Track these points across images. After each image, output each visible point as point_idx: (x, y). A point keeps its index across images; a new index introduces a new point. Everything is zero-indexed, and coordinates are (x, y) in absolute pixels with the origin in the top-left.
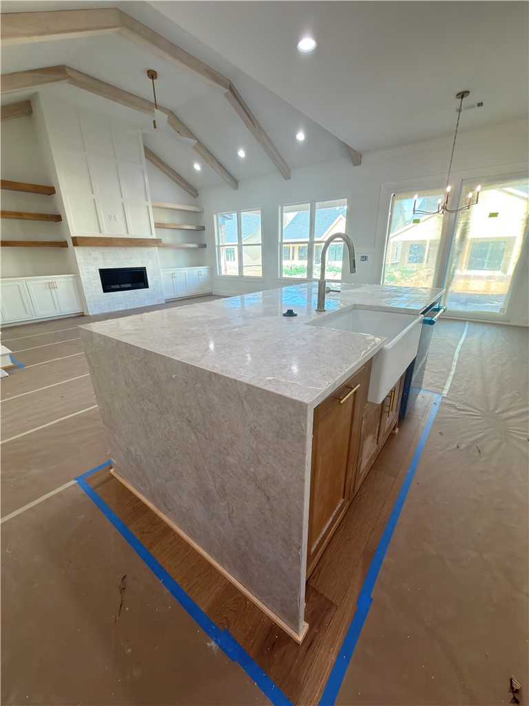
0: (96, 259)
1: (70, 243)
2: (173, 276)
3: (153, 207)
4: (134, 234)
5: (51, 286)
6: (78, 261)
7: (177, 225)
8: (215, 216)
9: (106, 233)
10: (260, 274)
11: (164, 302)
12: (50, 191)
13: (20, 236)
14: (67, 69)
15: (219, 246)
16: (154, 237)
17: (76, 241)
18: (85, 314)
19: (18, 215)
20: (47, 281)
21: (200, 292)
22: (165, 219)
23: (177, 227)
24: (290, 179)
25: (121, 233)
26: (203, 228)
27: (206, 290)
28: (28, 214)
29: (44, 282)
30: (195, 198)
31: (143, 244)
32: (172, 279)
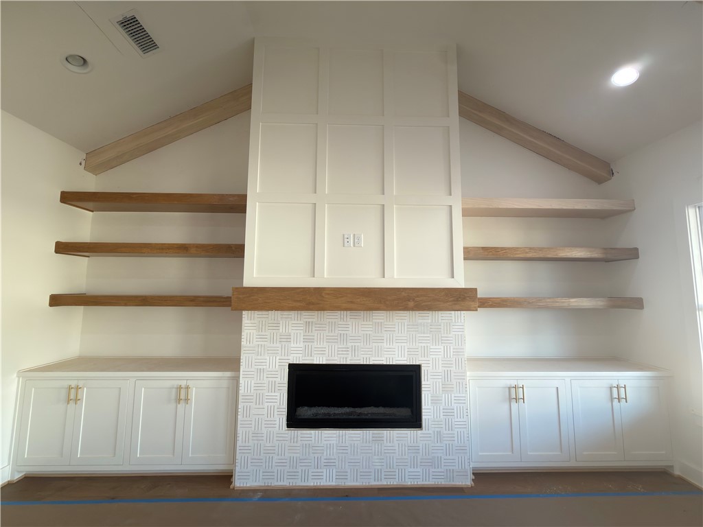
0: (287, 338)
2: (514, 395)
3: (466, 213)
7: (541, 249)
9: (328, 277)
11: (467, 481)
12: (236, 206)
16: (459, 282)
20: (176, 383)
22: (506, 236)
23: (541, 255)
25: (365, 276)
29: (169, 384)
30: (599, 180)
31: (411, 304)
32: (506, 406)
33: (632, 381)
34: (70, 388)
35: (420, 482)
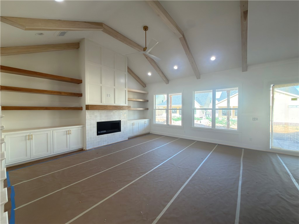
0: (96, 117)
1: (84, 108)
2: (133, 124)
3: (128, 91)
4: (118, 103)
5: (68, 133)
6: (86, 118)
8: (154, 96)
9: (104, 103)
10: (181, 125)
11: (127, 139)
12: (79, 82)
13: (57, 104)
14: (103, 25)
15: (155, 109)
16: (127, 105)
17: (88, 107)
18: (84, 149)
19: (59, 93)
20: (66, 130)
21: (144, 132)
24: (200, 78)
25: (112, 103)
26: (148, 101)
27: (147, 132)
28: (65, 93)
29: (64, 130)
30: (144, 87)
31: (122, 109)
32: (132, 126)
33: (146, 121)
34: (26, 136)
35: (121, 141)
